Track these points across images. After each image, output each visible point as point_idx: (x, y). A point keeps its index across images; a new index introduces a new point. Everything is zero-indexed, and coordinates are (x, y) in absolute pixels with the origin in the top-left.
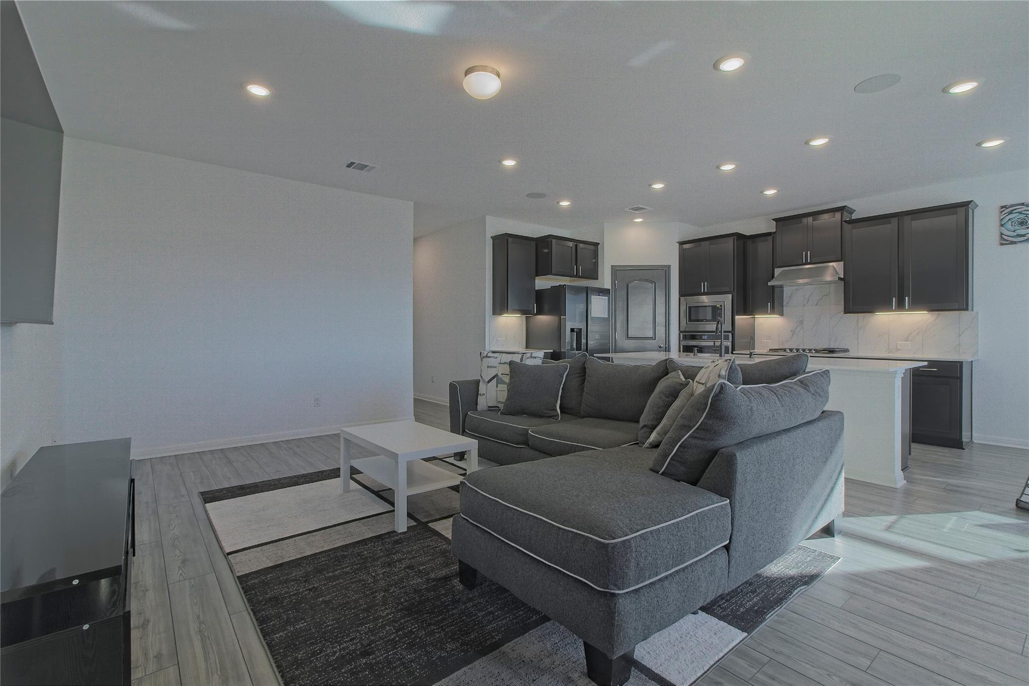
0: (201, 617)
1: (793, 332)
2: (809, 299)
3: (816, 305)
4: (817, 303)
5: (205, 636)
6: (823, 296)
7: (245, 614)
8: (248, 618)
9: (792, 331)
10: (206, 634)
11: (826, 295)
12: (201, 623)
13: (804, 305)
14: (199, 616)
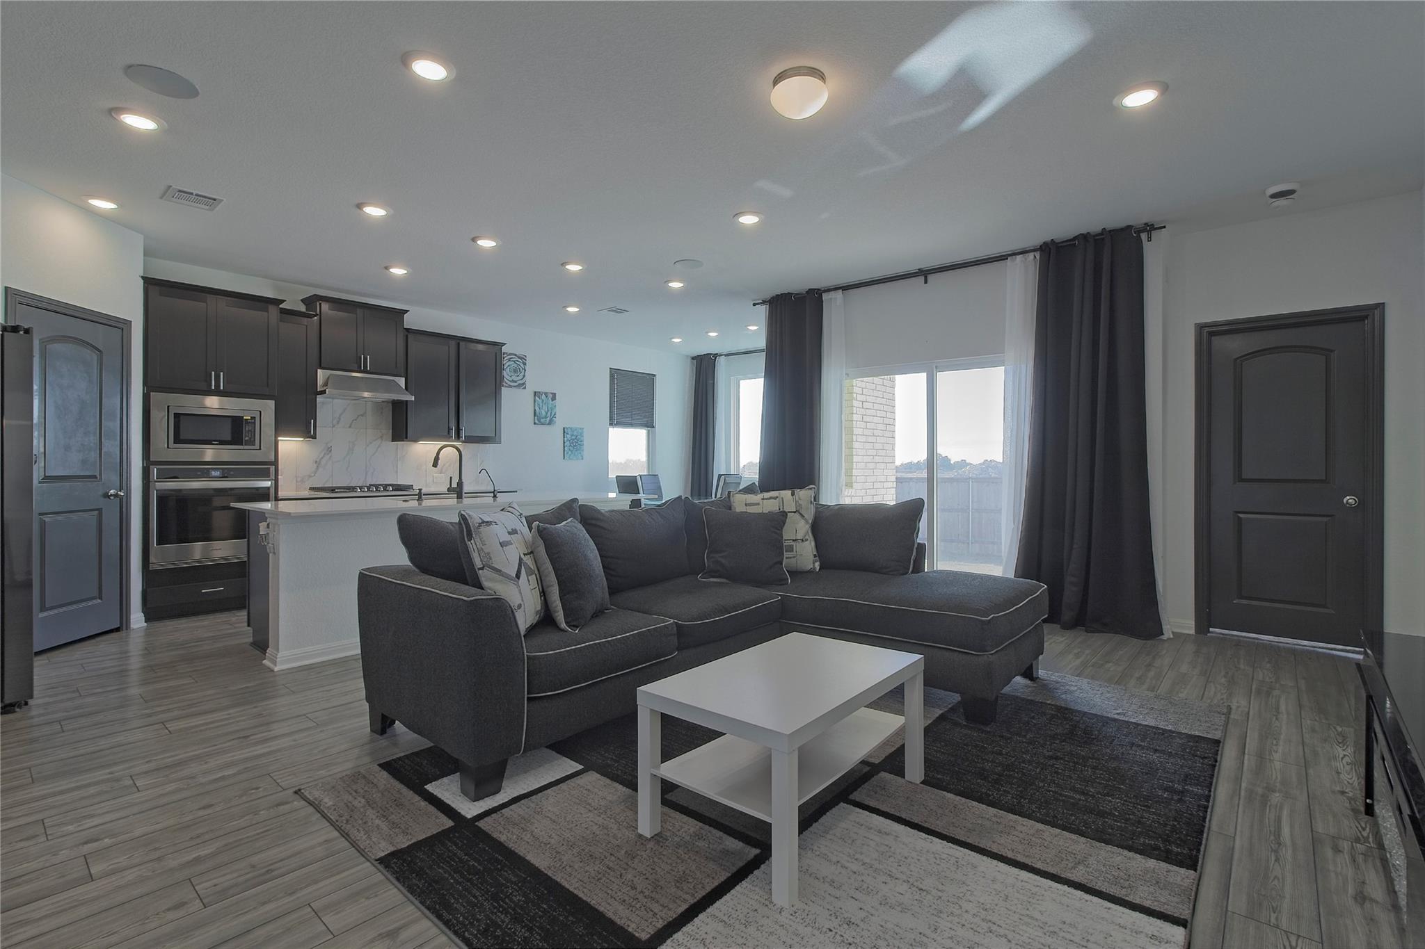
0: (1273, 859)
1: (318, 463)
2: (340, 419)
3: (350, 427)
4: (351, 424)
5: (1274, 836)
6: (358, 416)
7: (1214, 827)
8: (1214, 823)
9: (316, 462)
10: (1272, 838)
11: (362, 415)
12: (1276, 851)
13: (333, 426)
14: (1276, 860)
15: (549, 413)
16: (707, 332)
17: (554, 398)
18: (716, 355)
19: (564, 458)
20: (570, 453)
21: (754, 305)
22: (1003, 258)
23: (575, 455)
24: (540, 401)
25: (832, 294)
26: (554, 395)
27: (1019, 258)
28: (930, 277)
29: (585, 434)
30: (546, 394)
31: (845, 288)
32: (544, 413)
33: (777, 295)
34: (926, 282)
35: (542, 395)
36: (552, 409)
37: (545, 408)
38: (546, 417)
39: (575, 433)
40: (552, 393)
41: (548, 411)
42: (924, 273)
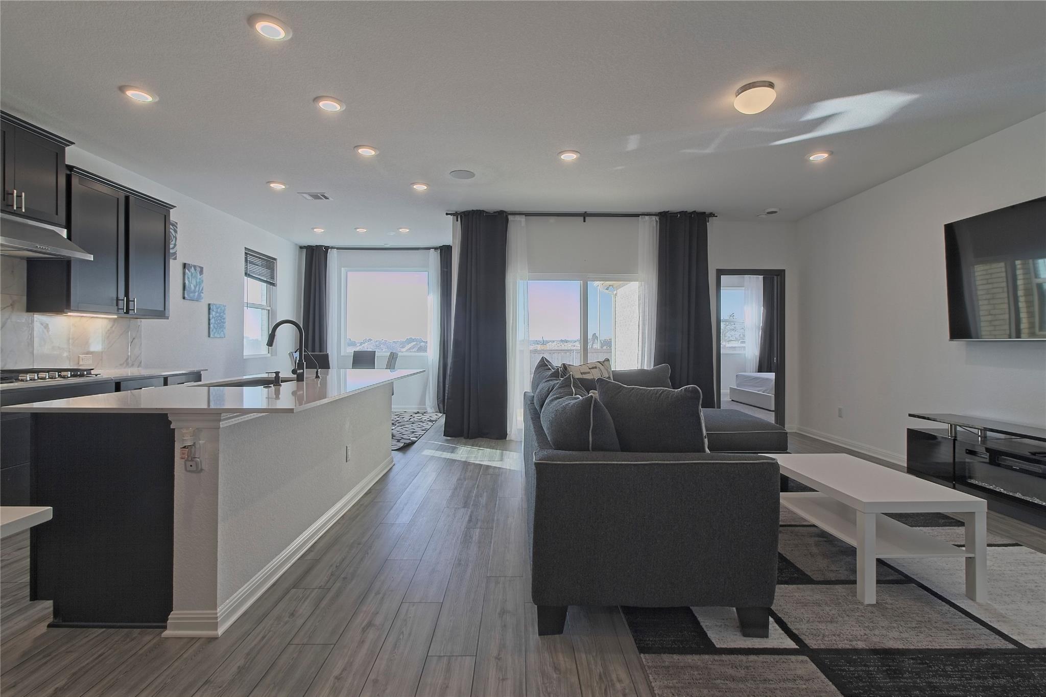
15: (197, 289)
16: (313, 229)
17: (201, 272)
18: (327, 248)
19: (209, 336)
20: (214, 330)
21: (447, 214)
22: (637, 215)
23: (218, 333)
24: (190, 274)
25: (518, 218)
26: (202, 268)
27: (647, 217)
28: (587, 218)
29: (226, 312)
30: (195, 267)
31: (527, 215)
32: (193, 288)
33: (473, 210)
34: (584, 221)
35: (191, 268)
36: (200, 284)
37: (194, 282)
38: (194, 292)
39: (219, 310)
40: (200, 267)
41: (197, 285)
42: (585, 215)
